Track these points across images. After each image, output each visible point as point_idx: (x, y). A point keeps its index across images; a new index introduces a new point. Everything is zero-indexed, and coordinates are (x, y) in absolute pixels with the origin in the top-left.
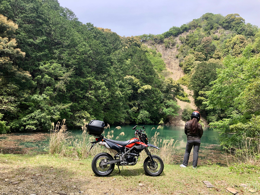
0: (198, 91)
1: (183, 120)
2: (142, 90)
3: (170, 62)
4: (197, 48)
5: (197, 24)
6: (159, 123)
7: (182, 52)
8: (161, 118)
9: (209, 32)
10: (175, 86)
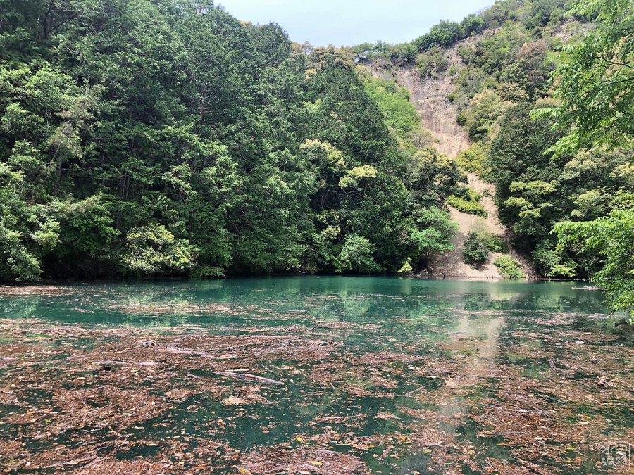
0: (507, 181)
1: (466, 263)
2: (352, 181)
3: (432, 113)
4: (504, 74)
5: (506, 13)
6: (400, 271)
7: (465, 85)
8: (404, 256)
9: (538, 31)
10: (443, 169)
